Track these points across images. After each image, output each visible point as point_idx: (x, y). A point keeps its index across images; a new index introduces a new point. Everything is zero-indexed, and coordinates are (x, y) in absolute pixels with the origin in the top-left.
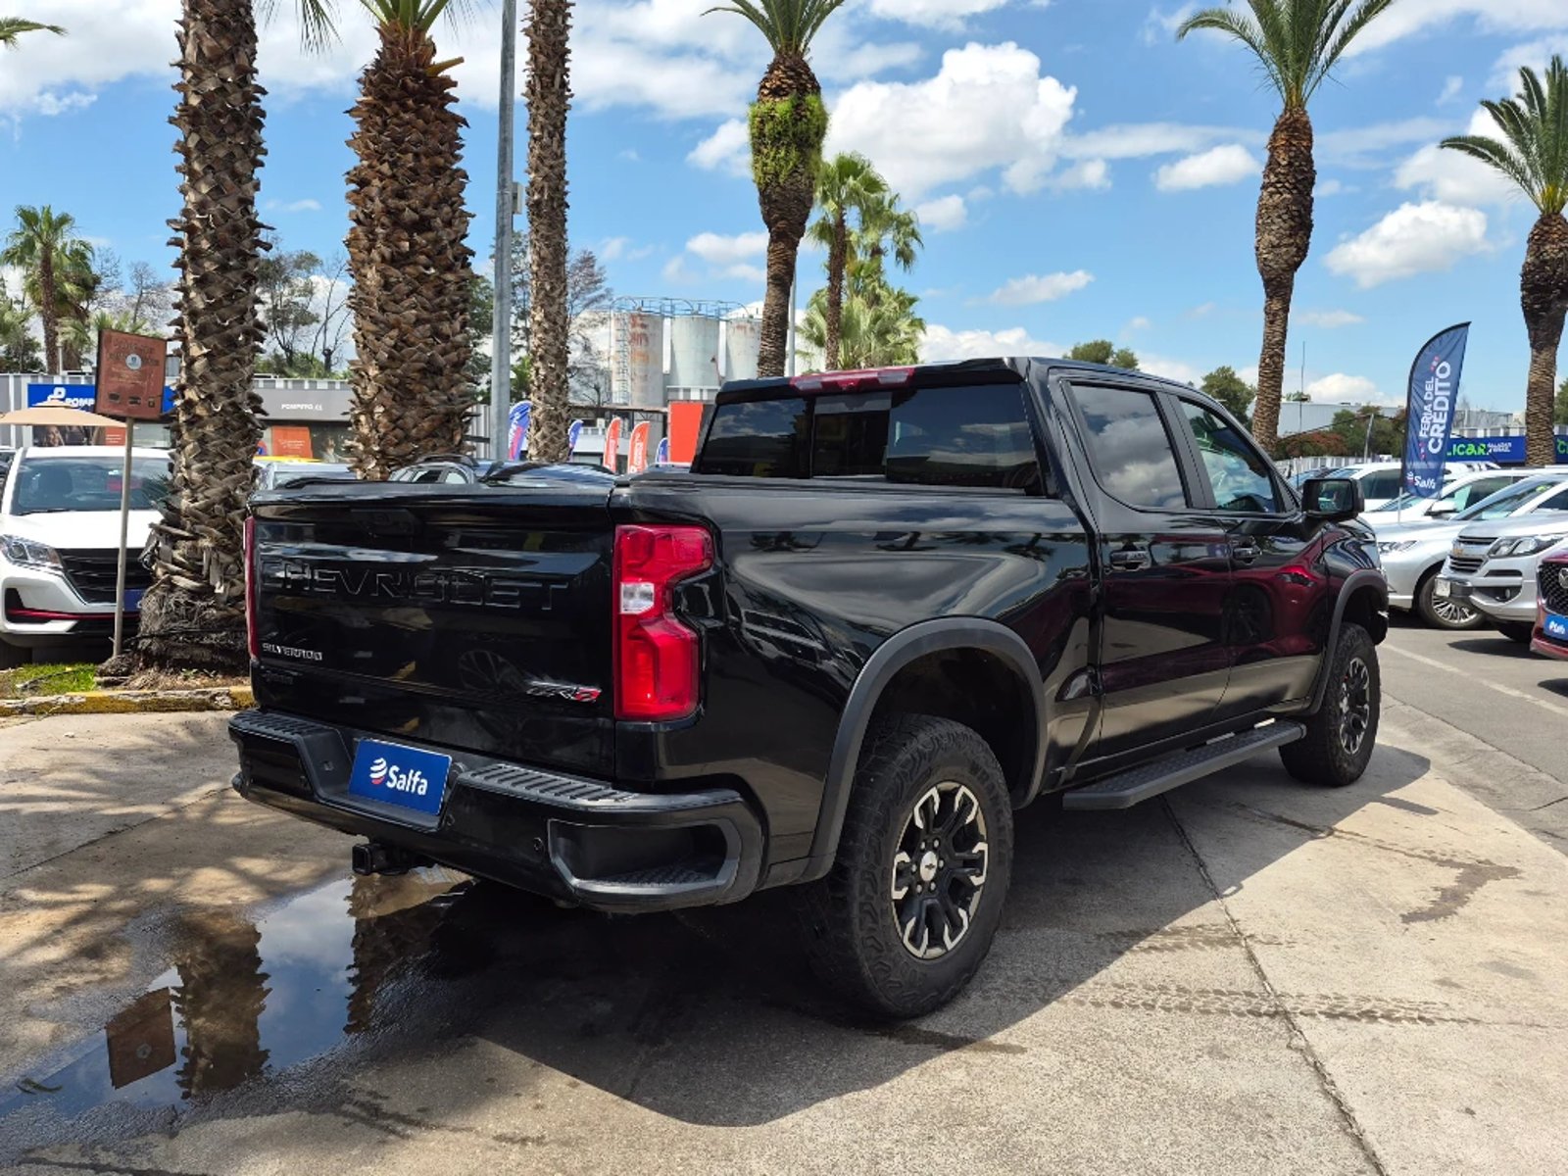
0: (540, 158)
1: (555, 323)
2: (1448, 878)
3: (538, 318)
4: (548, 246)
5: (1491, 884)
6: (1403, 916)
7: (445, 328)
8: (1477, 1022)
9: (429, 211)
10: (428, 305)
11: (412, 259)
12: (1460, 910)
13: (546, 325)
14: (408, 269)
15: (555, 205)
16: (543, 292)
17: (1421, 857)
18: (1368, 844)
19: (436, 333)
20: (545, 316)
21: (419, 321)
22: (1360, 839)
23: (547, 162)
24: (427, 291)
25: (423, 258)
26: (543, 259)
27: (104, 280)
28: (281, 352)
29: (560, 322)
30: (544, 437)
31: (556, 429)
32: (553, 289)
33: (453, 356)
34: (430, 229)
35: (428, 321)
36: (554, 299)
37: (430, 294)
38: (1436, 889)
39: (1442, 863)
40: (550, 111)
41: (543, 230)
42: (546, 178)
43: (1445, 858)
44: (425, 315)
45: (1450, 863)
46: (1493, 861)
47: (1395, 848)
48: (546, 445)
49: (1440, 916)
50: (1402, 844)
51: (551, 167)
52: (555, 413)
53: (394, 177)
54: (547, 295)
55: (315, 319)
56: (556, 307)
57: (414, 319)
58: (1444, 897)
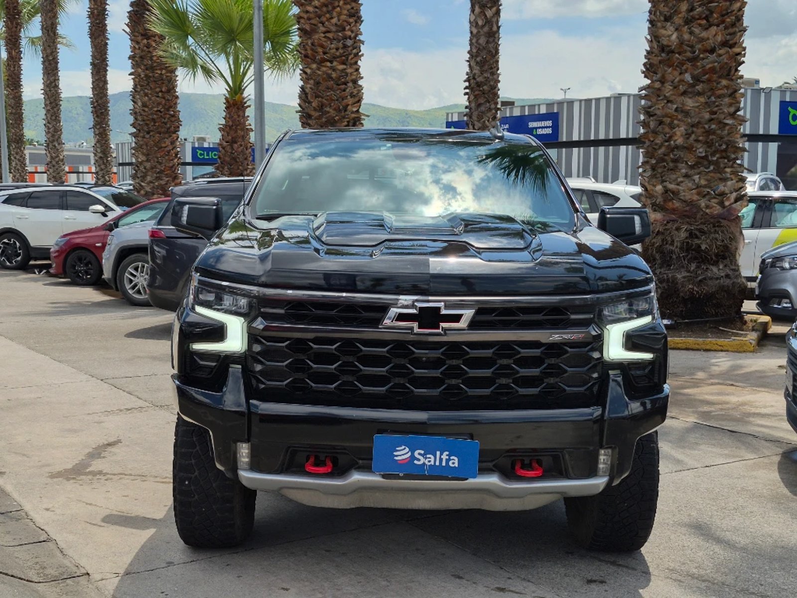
2: (97, 465)
5: (69, 466)
6: (121, 442)
8: (89, 414)
12: (91, 450)
17: (114, 475)
18: (151, 476)
22: (158, 479)
38: (104, 457)
39: (100, 473)
43: (98, 477)
45: (94, 474)
46: (65, 481)
47: (133, 477)
49: (102, 446)
50: (128, 481)
58: (100, 454)
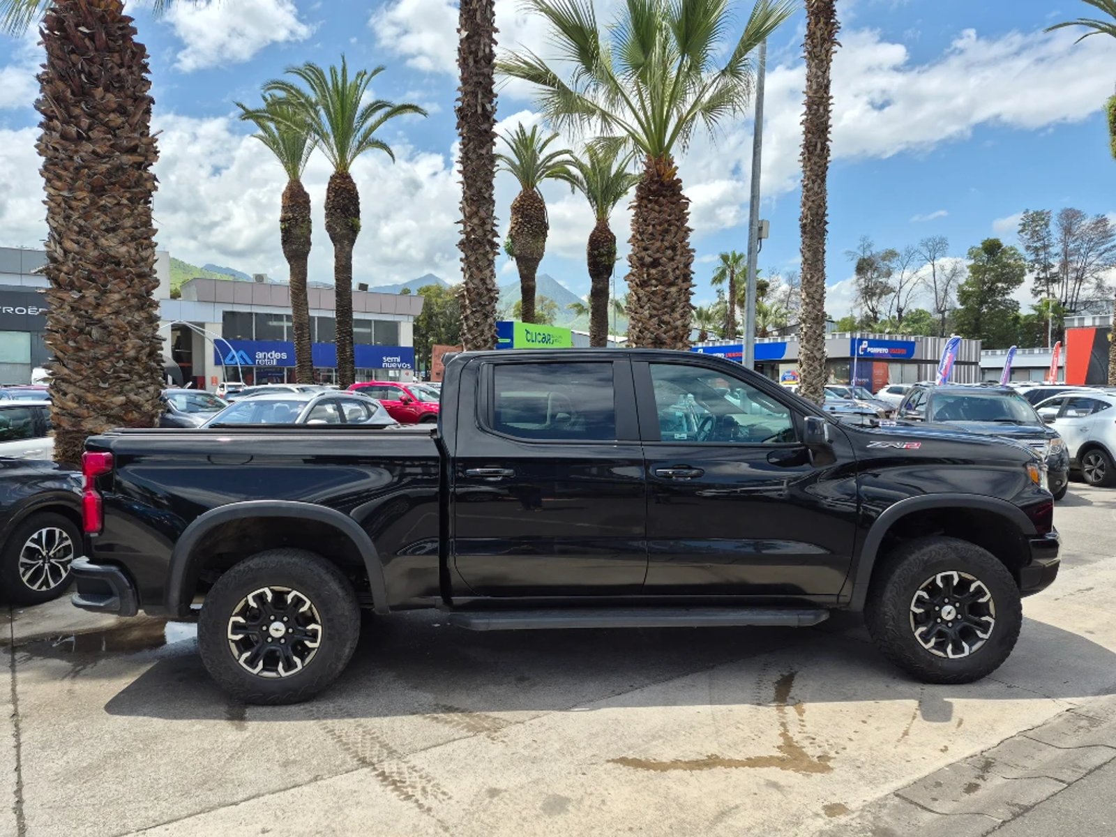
0: (806, 197)
1: (813, 298)
3: (803, 297)
4: (809, 251)
7: (666, 318)
9: (658, 255)
10: (658, 306)
11: (649, 283)
13: (807, 301)
14: (647, 289)
15: (815, 224)
16: (806, 280)
19: (661, 322)
20: (807, 295)
21: (651, 316)
23: (810, 199)
24: (658, 299)
25: (654, 282)
26: (806, 260)
27: (771, 285)
28: (870, 313)
29: (817, 296)
30: (804, 371)
31: (811, 365)
32: (811, 277)
33: (672, 333)
34: (660, 264)
35: (656, 316)
36: (813, 283)
37: (660, 300)
40: (813, 166)
41: (807, 241)
42: (810, 209)
44: (655, 312)
48: (805, 376)
51: (813, 201)
52: (811, 355)
53: (643, 240)
54: (808, 281)
55: (892, 290)
56: (814, 289)
57: (648, 316)
